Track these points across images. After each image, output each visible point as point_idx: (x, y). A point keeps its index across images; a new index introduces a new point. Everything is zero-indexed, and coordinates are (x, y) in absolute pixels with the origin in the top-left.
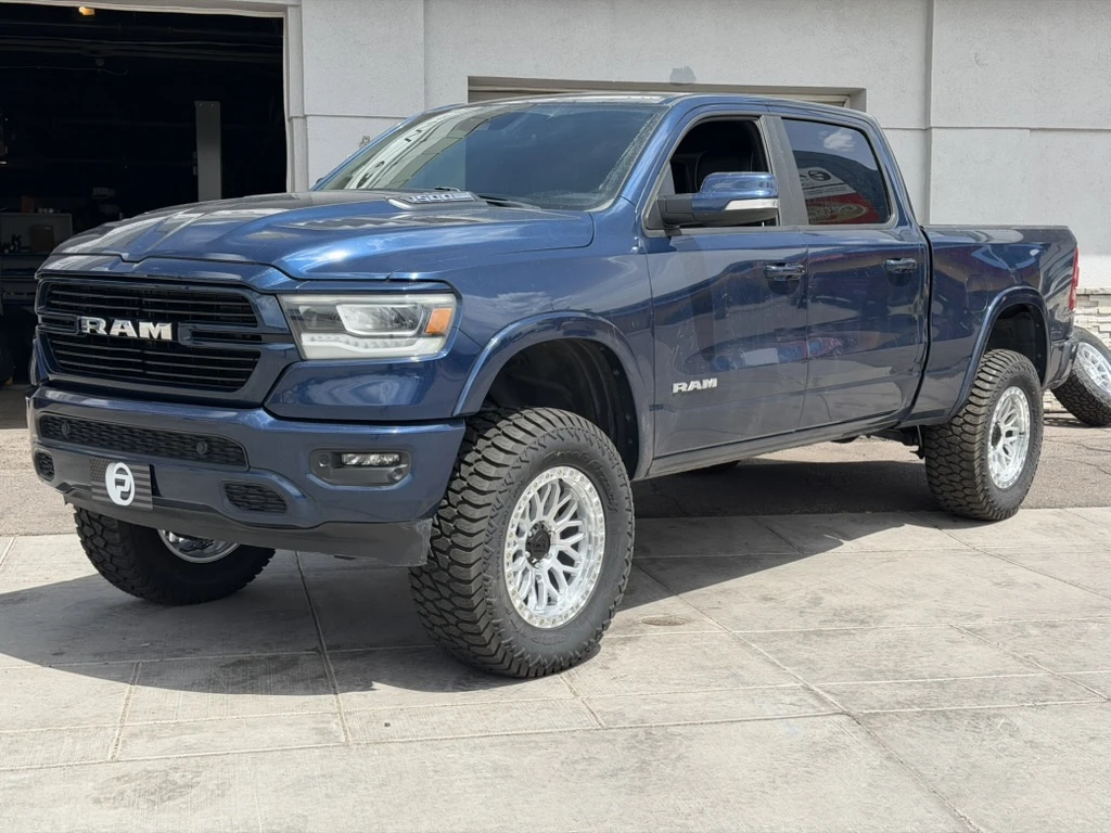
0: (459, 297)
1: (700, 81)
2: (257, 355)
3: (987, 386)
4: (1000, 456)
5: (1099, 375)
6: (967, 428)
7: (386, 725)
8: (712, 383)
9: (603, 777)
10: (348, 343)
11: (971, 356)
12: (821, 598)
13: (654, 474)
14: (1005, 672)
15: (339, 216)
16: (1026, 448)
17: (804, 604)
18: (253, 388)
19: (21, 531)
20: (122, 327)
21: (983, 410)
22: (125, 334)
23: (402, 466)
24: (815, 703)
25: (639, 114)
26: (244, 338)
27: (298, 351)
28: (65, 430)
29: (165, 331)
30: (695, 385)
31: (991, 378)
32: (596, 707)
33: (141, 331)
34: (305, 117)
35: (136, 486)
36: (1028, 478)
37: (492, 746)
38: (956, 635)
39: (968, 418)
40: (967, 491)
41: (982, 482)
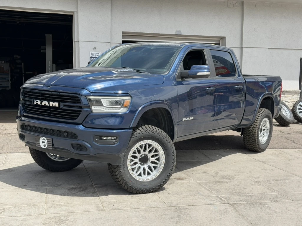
0: (132, 97)
1: (183, 34)
2: (81, 111)
3: (259, 118)
4: (262, 136)
5: (285, 113)
6: (254, 128)
7: (113, 205)
8: (192, 118)
9: (169, 219)
10: (103, 109)
11: (255, 110)
12: (218, 173)
13: (177, 141)
14: (266, 193)
15: (100, 75)
16: (269, 133)
17: (214, 174)
18: (79, 120)
19: (8, 152)
20: (45, 103)
21: (258, 124)
22: (46, 105)
23: (117, 140)
24: (220, 200)
25: (174, 49)
26: (77, 107)
27: (91, 110)
28: (28, 128)
29: (57, 104)
30: (188, 119)
31: (260, 116)
32: (165, 201)
33: (50, 104)
34: (79, 41)
35: (48, 143)
36: (269, 141)
37: (140, 211)
38: (254, 183)
39: (254, 126)
40: (254, 145)
41: (258, 142)
